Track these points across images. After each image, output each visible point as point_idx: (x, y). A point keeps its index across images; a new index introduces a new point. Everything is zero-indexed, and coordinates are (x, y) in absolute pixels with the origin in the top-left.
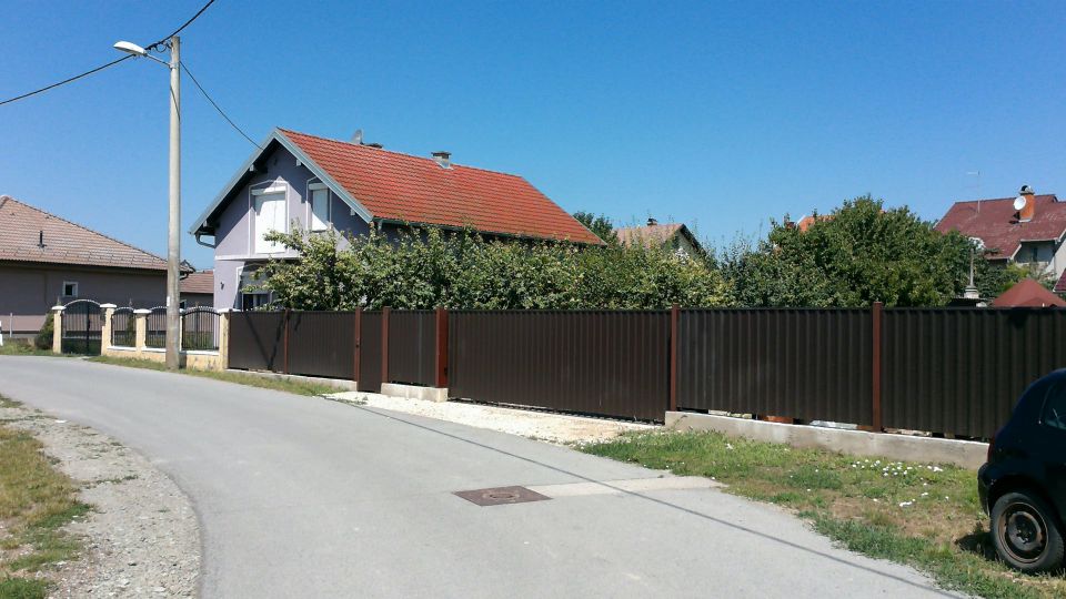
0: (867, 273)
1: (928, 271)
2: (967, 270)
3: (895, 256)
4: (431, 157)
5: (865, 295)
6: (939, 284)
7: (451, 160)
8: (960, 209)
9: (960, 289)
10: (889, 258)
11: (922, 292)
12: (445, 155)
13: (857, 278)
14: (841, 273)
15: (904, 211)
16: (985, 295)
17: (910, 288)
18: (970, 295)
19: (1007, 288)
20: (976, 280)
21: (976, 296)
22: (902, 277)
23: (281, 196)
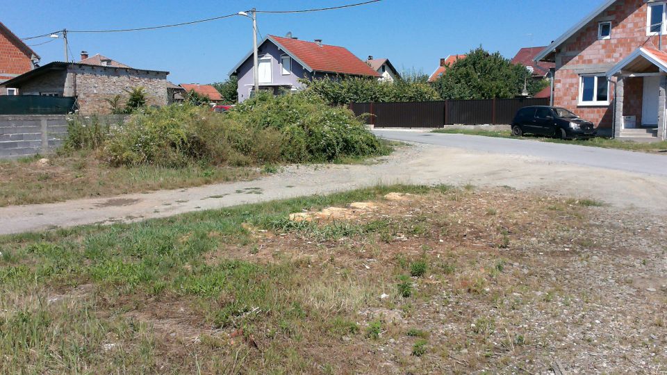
0: (484, 86)
1: (507, 85)
2: (523, 82)
3: (494, 79)
4: (314, 42)
5: (483, 95)
6: (510, 90)
7: (322, 43)
8: (524, 52)
9: (520, 91)
10: (492, 80)
11: (504, 93)
12: (320, 41)
13: (480, 88)
14: (474, 87)
15: (497, 55)
16: (531, 93)
17: (500, 92)
18: (524, 94)
19: (541, 90)
20: (527, 87)
21: (527, 94)
22: (497, 88)
23: (268, 61)
